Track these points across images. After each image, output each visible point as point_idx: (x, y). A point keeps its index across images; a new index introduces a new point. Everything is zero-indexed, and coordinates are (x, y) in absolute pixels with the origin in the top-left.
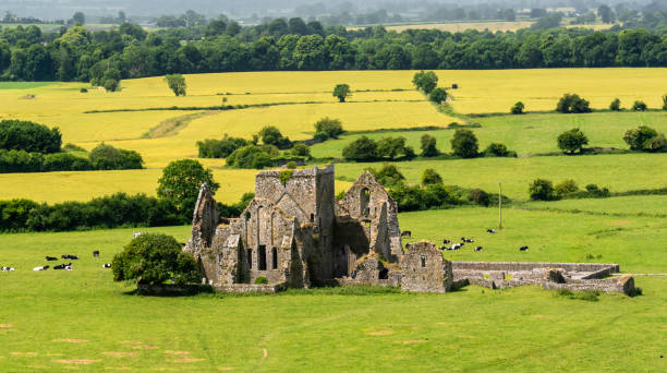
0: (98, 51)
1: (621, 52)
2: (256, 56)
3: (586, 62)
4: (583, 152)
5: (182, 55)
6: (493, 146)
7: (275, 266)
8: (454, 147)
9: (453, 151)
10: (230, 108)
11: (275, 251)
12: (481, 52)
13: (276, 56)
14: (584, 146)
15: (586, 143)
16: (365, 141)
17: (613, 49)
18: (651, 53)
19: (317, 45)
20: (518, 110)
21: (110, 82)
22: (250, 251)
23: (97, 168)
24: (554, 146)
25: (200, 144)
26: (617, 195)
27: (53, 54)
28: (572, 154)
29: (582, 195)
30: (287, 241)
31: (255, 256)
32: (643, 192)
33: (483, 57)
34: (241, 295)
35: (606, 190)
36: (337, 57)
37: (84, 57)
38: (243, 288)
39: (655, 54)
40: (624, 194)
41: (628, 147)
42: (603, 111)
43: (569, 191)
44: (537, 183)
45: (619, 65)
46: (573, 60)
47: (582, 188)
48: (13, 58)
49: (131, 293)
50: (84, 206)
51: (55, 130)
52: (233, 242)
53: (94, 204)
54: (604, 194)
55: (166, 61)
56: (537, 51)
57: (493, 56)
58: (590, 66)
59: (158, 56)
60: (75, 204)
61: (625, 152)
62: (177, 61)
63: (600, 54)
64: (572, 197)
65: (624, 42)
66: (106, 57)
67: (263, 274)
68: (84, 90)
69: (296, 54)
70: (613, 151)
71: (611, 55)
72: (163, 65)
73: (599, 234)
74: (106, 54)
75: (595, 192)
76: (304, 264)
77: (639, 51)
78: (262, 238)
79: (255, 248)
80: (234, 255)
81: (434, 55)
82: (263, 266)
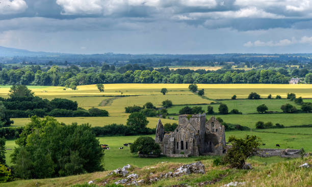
0: (67, 75)
1: (261, 78)
2: (126, 78)
3: (248, 82)
4: (266, 113)
5: (99, 77)
6: (234, 110)
7: (187, 148)
8: (219, 110)
9: (219, 112)
10: (124, 96)
11: (187, 143)
12: (209, 77)
13: (133, 78)
14: (266, 111)
15: (267, 110)
16: (187, 108)
17: (258, 77)
18: (272, 79)
19: (148, 74)
20: (234, 98)
21: (74, 86)
22: (178, 143)
23: (92, 116)
24: (255, 110)
25: (126, 108)
26: (287, 127)
27: (51, 76)
28: (262, 113)
29: (274, 127)
30: (191, 140)
31: (180, 145)
32: (295, 127)
33: (210, 79)
34: (176, 158)
35: (283, 126)
36: (156, 79)
37: (62, 77)
38: (177, 156)
39: (274, 79)
40: (289, 127)
41: (282, 111)
42: (265, 99)
43: (269, 126)
44: (259, 123)
45: (260, 83)
46: (243, 81)
47: (274, 125)
48: (36, 77)
49: (137, 157)
50: (102, 128)
51: (76, 102)
52: (172, 140)
53: (105, 127)
54: (282, 127)
55: (92, 79)
56: (230, 77)
57: (214, 79)
58: (250, 83)
59: (90, 77)
60: (98, 127)
61: (282, 113)
62: (96, 79)
63: (253, 79)
64: (271, 128)
65: (263, 74)
66: (70, 77)
67: (183, 151)
68: (65, 89)
69: (141, 77)
70: (277, 113)
71: (257, 79)
72: (91, 80)
73: (288, 140)
74: (70, 76)
75: (279, 126)
76: (197, 147)
77: (268, 78)
78: (182, 139)
79: (180, 142)
80: (172, 144)
81: (192, 78)
82: (182, 148)
